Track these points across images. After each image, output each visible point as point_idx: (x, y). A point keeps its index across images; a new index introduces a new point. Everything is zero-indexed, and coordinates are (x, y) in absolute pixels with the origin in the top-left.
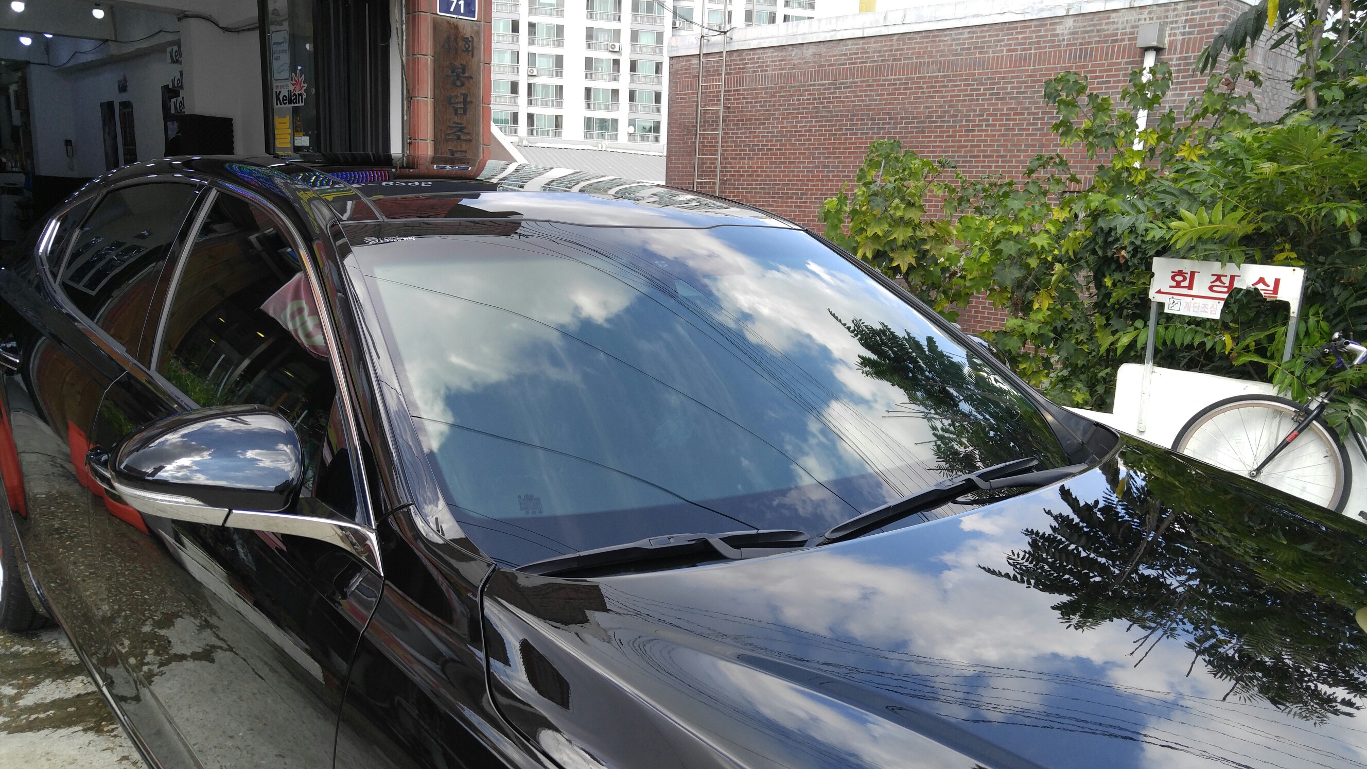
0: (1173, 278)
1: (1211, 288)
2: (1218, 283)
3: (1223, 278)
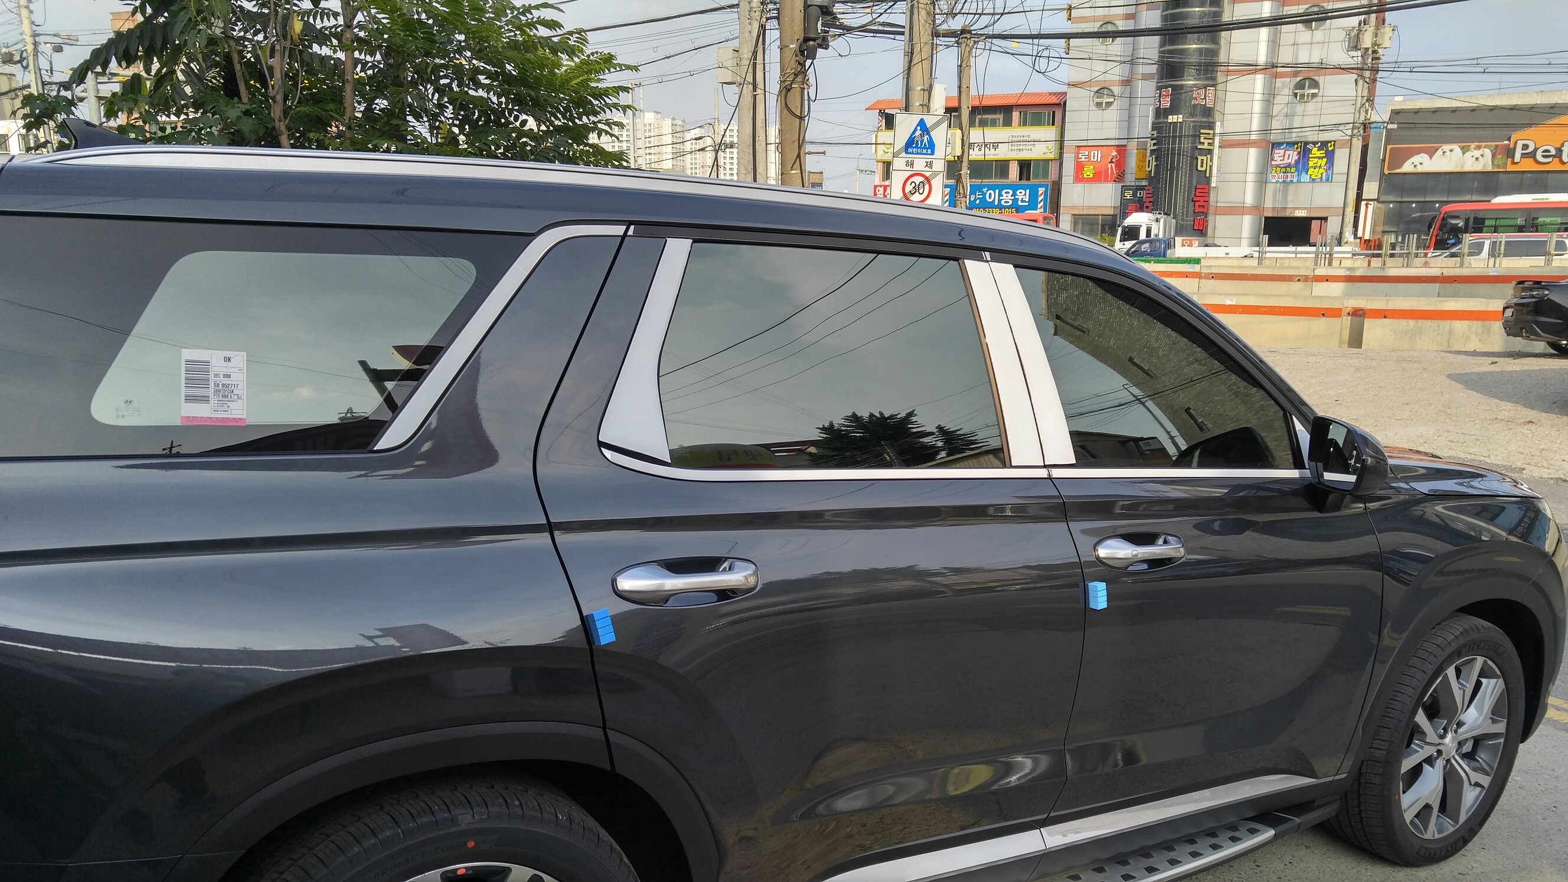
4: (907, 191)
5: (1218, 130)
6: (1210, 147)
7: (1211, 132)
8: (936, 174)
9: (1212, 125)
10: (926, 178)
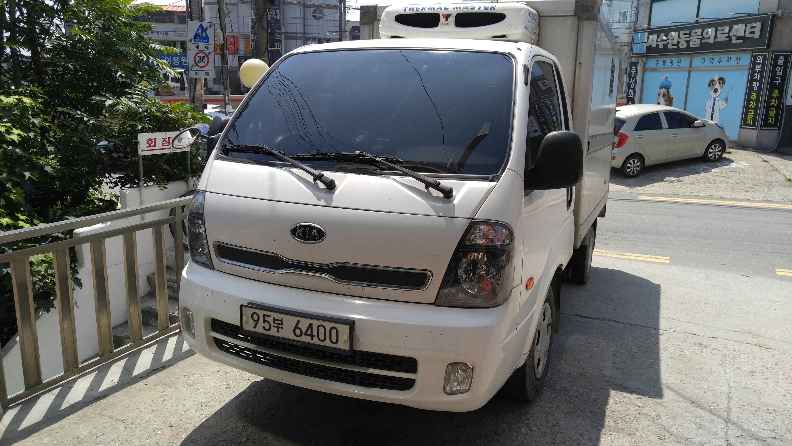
0: (147, 143)
1: (163, 145)
2: (165, 142)
3: (166, 139)
4: (197, 61)
5: (283, 31)
6: (280, 39)
7: (280, 31)
8: (210, 52)
9: (280, 29)
10: (206, 54)
